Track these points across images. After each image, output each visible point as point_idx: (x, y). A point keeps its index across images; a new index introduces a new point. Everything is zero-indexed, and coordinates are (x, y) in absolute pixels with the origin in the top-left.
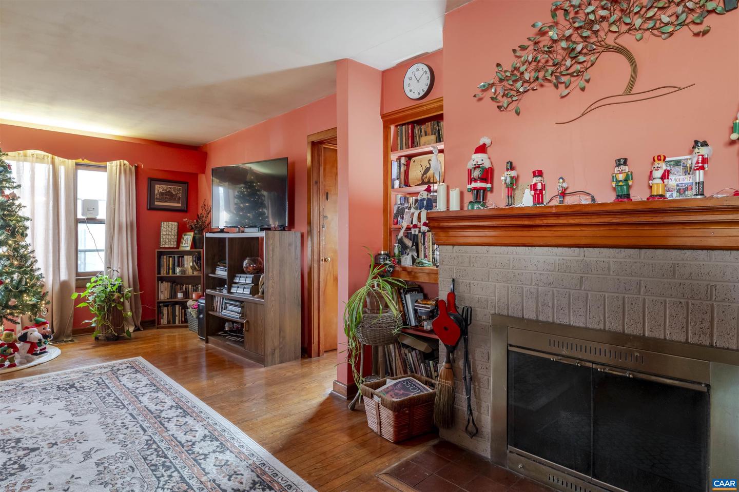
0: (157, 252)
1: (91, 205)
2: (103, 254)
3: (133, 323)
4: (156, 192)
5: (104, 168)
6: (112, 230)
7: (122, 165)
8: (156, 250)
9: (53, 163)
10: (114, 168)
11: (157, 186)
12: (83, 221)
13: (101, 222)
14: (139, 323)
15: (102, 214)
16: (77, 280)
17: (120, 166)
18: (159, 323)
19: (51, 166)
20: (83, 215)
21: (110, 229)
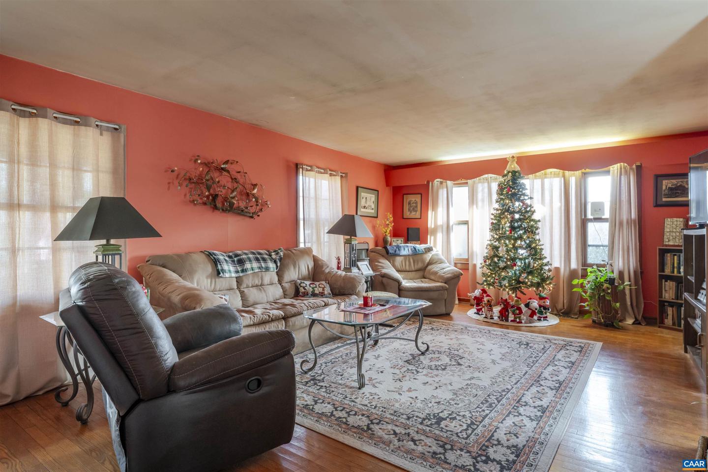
0: (659, 249)
1: (598, 207)
2: (607, 249)
3: (633, 316)
4: (664, 188)
5: (608, 172)
6: (614, 228)
7: (622, 167)
8: (658, 248)
9: (564, 176)
10: (616, 171)
11: (665, 182)
12: (591, 220)
13: (605, 220)
14: (640, 318)
15: (607, 215)
16: (582, 269)
17: (621, 168)
18: (662, 322)
19: (563, 179)
20: (591, 215)
21: (612, 227)
